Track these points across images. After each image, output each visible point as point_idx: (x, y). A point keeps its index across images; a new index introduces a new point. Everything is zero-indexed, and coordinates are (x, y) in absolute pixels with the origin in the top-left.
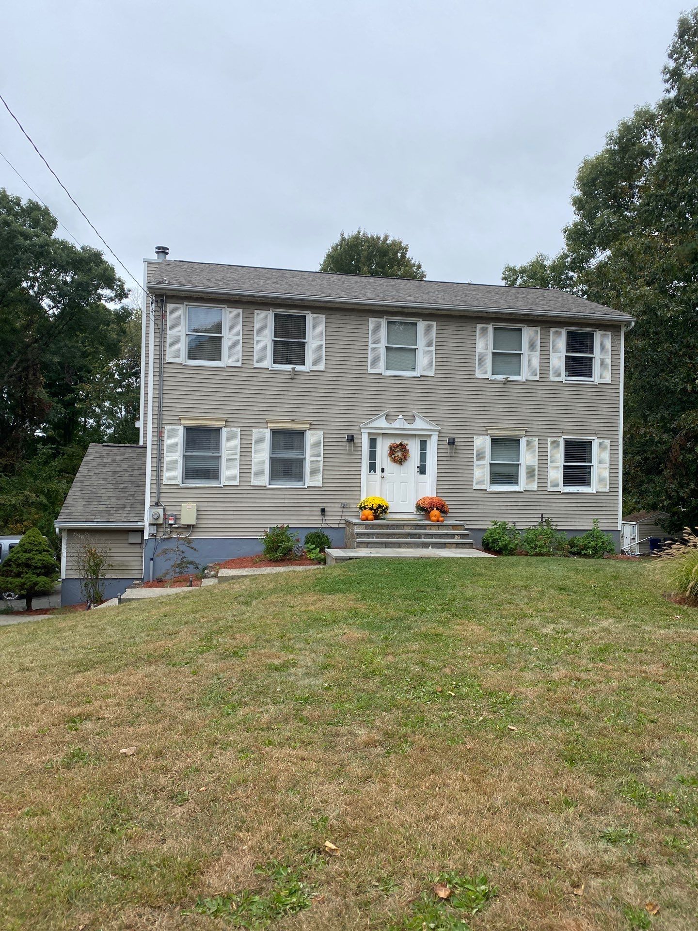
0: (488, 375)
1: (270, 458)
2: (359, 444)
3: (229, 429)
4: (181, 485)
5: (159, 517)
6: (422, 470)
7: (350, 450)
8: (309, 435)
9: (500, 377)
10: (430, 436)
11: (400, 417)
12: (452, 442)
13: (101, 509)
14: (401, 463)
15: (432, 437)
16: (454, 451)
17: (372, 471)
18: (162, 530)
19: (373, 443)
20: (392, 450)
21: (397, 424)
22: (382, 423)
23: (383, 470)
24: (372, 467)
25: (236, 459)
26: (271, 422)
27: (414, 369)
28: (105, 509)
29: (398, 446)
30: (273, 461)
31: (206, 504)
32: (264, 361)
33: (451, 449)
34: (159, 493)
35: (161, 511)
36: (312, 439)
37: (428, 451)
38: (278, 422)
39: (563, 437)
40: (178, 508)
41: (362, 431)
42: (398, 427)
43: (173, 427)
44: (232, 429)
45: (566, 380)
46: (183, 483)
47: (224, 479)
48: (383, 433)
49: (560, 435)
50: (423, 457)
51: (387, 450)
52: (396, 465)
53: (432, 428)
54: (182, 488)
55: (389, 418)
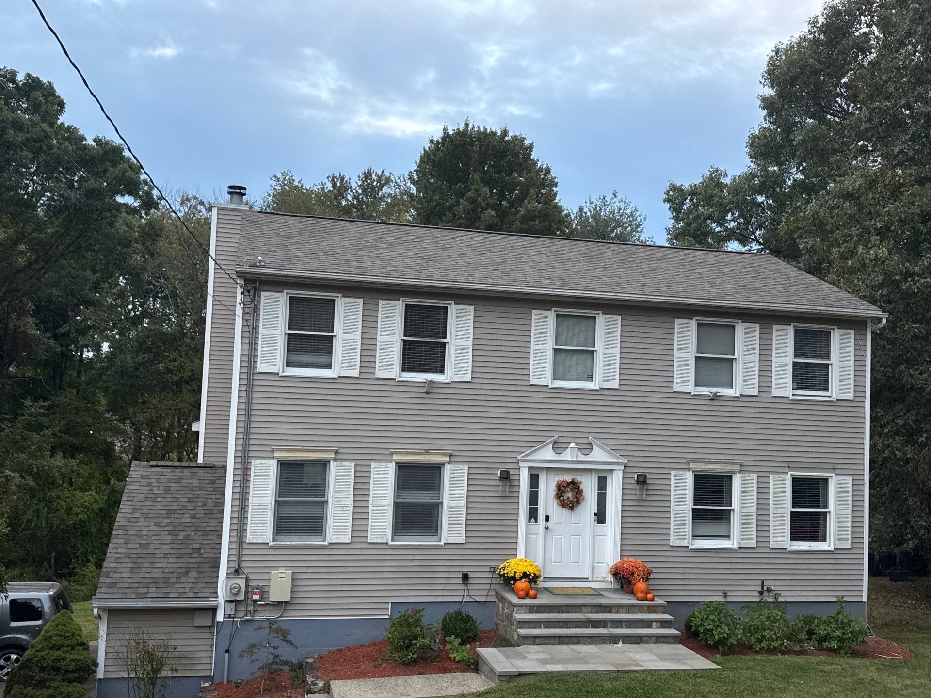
0: (690, 387)
1: (394, 502)
2: (516, 483)
3: (339, 463)
4: (271, 544)
5: (239, 591)
6: (600, 517)
7: (505, 491)
8: (447, 470)
9: (705, 391)
10: (612, 471)
11: (573, 445)
12: (642, 480)
13: (155, 575)
14: (572, 509)
15: (615, 472)
16: (645, 492)
17: (533, 520)
18: (242, 608)
19: (534, 480)
20: (561, 490)
21: (568, 455)
22: (547, 454)
23: (547, 518)
24: (533, 514)
25: (346, 506)
26: (396, 453)
27: (590, 378)
28: (161, 575)
29: (568, 484)
30: (398, 507)
31: (304, 570)
32: (389, 368)
33: (641, 489)
34: (240, 555)
35: (242, 583)
36: (452, 477)
37: (609, 492)
38: (407, 453)
39: (790, 473)
40: (266, 577)
41: (521, 464)
42: (569, 459)
43: (263, 461)
44: (344, 463)
45: (793, 395)
46: (273, 541)
47: (331, 534)
48: (548, 468)
49: (786, 470)
50: (602, 500)
51: (553, 490)
52: (565, 511)
53: (616, 461)
54: (272, 547)
55: (558, 447)
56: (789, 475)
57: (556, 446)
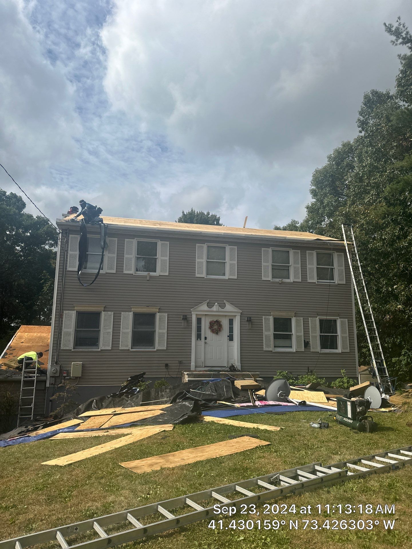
0: (270, 278)
1: (132, 331)
2: (190, 322)
3: (106, 313)
5: (56, 372)
6: (231, 338)
7: (184, 325)
8: (158, 315)
9: (277, 280)
10: (235, 316)
11: (216, 304)
12: (249, 320)
14: (217, 333)
15: (237, 317)
16: (251, 326)
17: (199, 339)
18: (58, 380)
19: (199, 321)
20: (212, 325)
22: (205, 308)
23: (206, 338)
24: (199, 337)
25: (110, 332)
27: (224, 274)
29: (215, 322)
30: (134, 333)
31: (89, 363)
32: (130, 269)
33: (249, 324)
34: (58, 356)
35: (58, 368)
36: (160, 319)
37: (234, 326)
38: (138, 308)
40: (69, 366)
41: (192, 313)
42: (215, 310)
43: (69, 312)
44: (108, 312)
45: (317, 282)
46: (74, 349)
47: (102, 346)
48: (205, 315)
49: (317, 316)
50: (231, 330)
51: (208, 325)
52: (214, 335)
53: (237, 311)
54: (73, 352)
55: (210, 305)
56: (318, 318)
57: (208, 304)
